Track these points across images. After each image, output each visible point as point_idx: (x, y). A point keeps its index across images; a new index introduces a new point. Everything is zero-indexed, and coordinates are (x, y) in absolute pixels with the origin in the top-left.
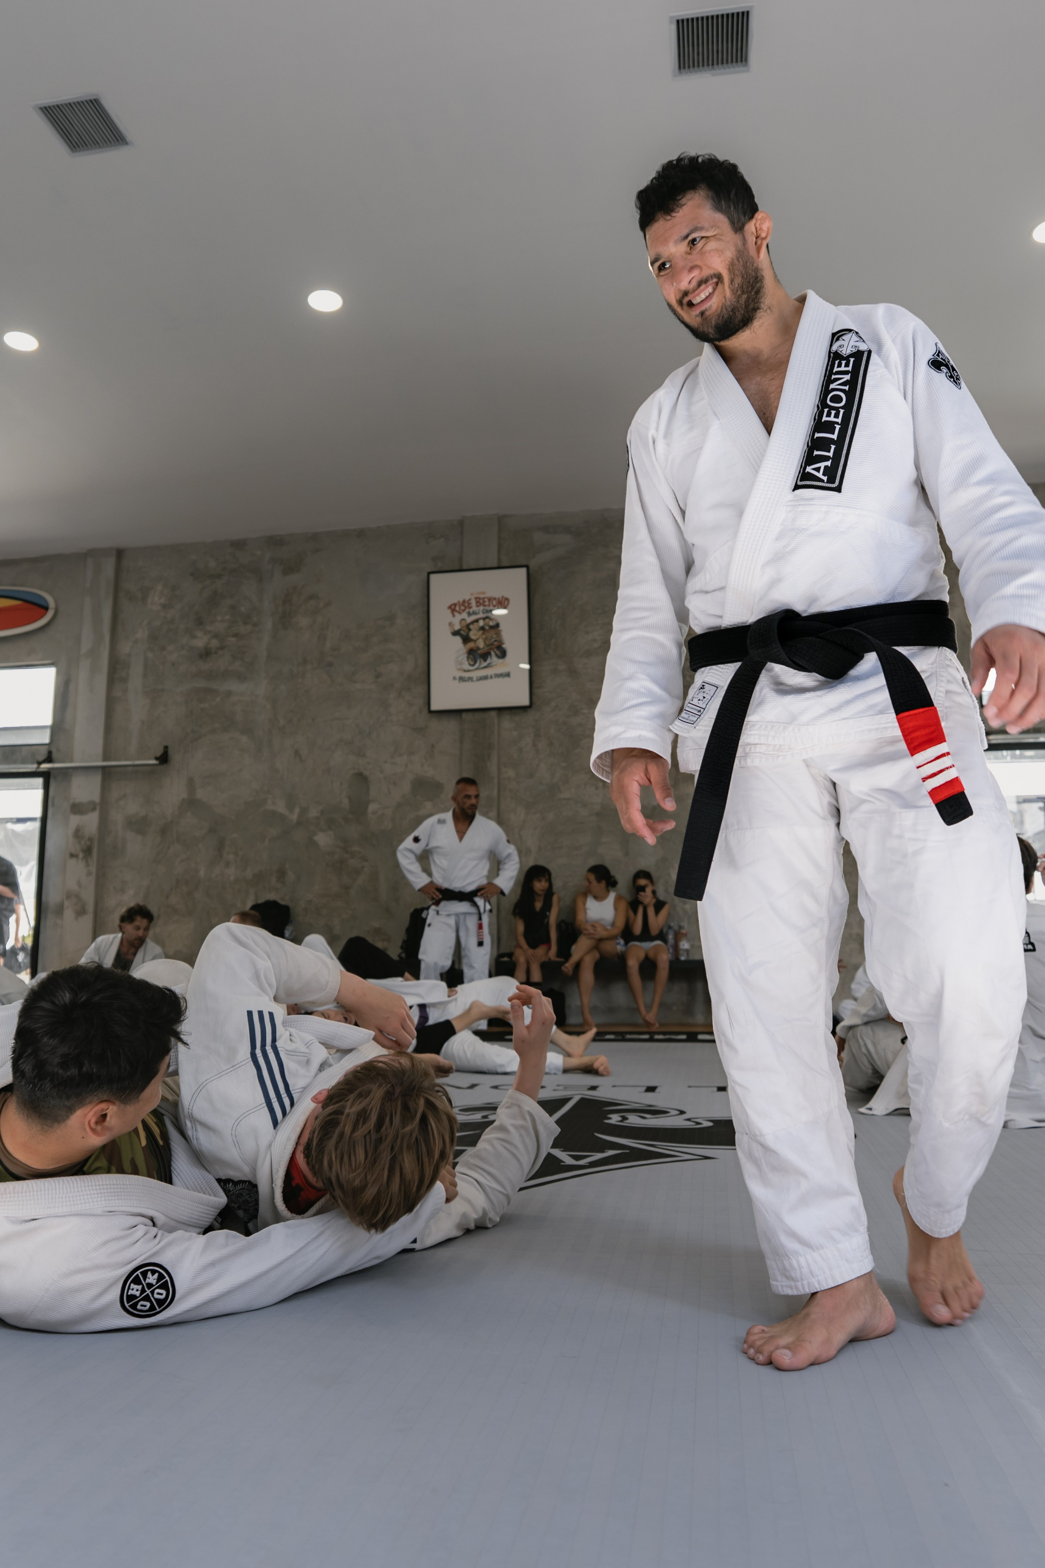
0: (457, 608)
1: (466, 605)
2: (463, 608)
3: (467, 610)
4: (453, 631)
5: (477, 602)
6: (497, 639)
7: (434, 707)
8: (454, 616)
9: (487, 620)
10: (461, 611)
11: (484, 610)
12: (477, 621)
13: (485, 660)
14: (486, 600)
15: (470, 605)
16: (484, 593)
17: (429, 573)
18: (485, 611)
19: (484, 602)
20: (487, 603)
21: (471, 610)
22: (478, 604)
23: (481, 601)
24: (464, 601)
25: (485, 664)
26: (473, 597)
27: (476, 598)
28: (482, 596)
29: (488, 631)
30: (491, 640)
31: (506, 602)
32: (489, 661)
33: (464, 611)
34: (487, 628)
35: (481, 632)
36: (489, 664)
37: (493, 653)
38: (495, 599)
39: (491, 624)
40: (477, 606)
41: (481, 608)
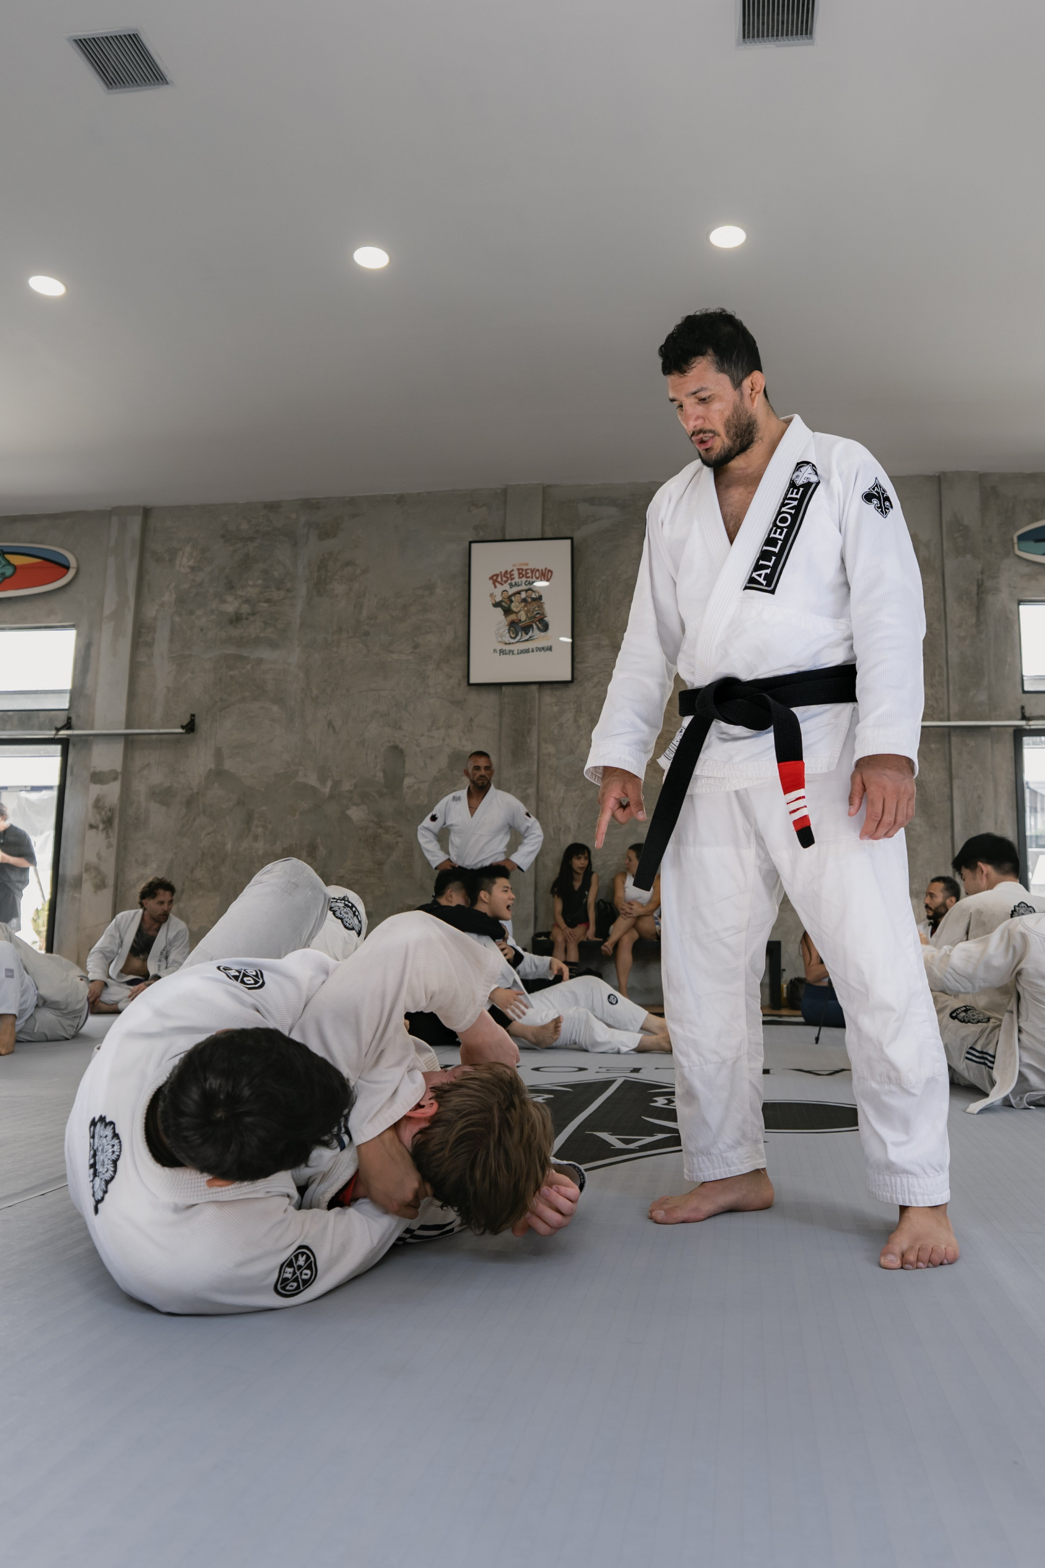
0: (499, 579)
1: (508, 576)
2: (504, 579)
3: (509, 582)
4: (494, 603)
5: (519, 574)
6: (539, 612)
7: (473, 680)
8: (495, 587)
9: (530, 592)
10: (503, 582)
11: (527, 581)
12: (519, 593)
13: (527, 634)
14: (529, 571)
15: (513, 577)
16: (526, 564)
17: (471, 543)
18: (527, 583)
19: (527, 573)
20: (530, 575)
21: (513, 582)
22: (521, 576)
23: (524, 572)
24: (506, 572)
25: (527, 637)
26: (515, 568)
27: (518, 569)
28: (525, 567)
29: (530, 603)
30: (533, 612)
31: (550, 574)
32: (530, 634)
33: (506, 582)
34: (529, 600)
35: (523, 604)
36: (530, 637)
37: (535, 627)
38: (538, 570)
39: (534, 596)
40: (520, 578)
41: (524, 579)
